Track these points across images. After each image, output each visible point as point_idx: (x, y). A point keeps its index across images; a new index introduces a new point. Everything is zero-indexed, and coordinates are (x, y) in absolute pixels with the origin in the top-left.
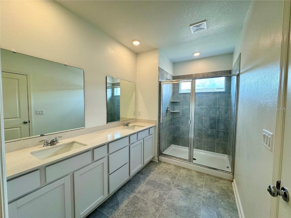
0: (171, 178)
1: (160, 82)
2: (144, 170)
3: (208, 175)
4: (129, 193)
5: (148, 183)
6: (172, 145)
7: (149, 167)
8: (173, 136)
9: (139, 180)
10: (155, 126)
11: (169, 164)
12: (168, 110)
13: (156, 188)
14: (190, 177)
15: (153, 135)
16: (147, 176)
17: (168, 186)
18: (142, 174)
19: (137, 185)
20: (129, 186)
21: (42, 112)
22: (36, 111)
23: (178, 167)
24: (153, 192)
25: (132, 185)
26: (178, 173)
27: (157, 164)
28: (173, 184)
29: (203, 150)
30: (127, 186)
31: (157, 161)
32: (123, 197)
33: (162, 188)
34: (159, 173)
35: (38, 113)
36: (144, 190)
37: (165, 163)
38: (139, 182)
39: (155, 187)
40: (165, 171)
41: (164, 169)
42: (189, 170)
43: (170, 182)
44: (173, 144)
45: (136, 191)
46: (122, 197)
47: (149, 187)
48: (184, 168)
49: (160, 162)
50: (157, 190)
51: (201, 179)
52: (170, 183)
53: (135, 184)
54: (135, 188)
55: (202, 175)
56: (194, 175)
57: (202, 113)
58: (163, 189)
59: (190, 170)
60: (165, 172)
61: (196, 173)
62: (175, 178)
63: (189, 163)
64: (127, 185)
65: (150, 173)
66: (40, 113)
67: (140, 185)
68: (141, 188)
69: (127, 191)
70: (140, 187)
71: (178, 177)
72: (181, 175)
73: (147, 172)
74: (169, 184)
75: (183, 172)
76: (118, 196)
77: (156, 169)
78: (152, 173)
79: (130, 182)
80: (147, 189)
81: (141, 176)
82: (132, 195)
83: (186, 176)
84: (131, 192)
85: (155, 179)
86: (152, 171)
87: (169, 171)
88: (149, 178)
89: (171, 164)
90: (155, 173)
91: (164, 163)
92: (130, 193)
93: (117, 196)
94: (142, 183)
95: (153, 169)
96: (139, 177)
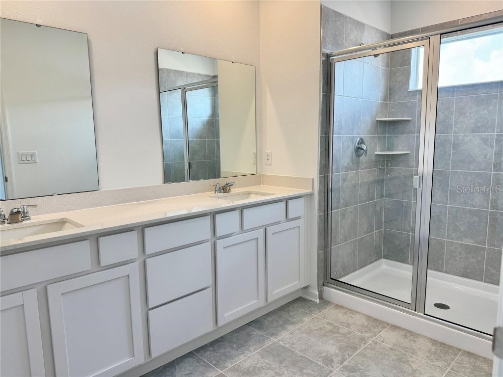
0: (340, 348)
1: (328, 56)
2: (270, 319)
3: (469, 354)
4: (208, 367)
5: (267, 351)
6: (383, 261)
7: (288, 311)
8: (385, 234)
9: (246, 341)
10: (310, 195)
11: (351, 311)
12: (364, 147)
13: (285, 367)
14: (404, 352)
15: (302, 220)
16: (273, 334)
17: (323, 367)
18: (259, 329)
19: (234, 352)
20: (214, 351)
21: (31, 156)
22: (18, 153)
23: (376, 323)
24: (274, 375)
25: (222, 351)
26: (368, 338)
27: (312, 308)
28: (342, 363)
29: (485, 282)
30: (210, 351)
31: (318, 301)
32: (191, 373)
33: (301, 369)
34: (310, 332)
35: (24, 159)
36: (251, 366)
37: (341, 307)
38: (243, 346)
39: (284, 364)
40: (329, 328)
41: (328, 323)
42: (409, 334)
43: (333, 358)
44: (387, 258)
45: (229, 365)
46: (187, 372)
47: (267, 361)
48: (395, 328)
49: (324, 302)
50: (286, 372)
51: (439, 364)
52: (332, 361)
53: (232, 348)
54: (229, 357)
55: (447, 352)
56: (420, 349)
57: (485, 157)
58: (305, 371)
59: (411, 335)
60: (331, 331)
61: (430, 345)
62: (355, 349)
63: (414, 312)
64: (211, 349)
65: (284, 329)
66: (29, 158)
67: (244, 353)
68: (246, 360)
69: (204, 362)
70: (242, 356)
71: (366, 348)
72: (376, 343)
73: (276, 324)
74: (329, 360)
75: (388, 338)
76: (178, 370)
77: (306, 319)
78: (290, 328)
79: (220, 341)
80: (259, 365)
81: (257, 333)
82: (215, 373)
83: (391, 349)
84: (215, 365)
85: (293, 344)
86: (293, 323)
87: (344, 330)
88: (276, 340)
89: (357, 312)
90: (300, 329)
91: (338, 306)
92: (210, 367)
93: (175, 369)
94: (252, 349)
95: (295, 320)
96: (249, 335)
